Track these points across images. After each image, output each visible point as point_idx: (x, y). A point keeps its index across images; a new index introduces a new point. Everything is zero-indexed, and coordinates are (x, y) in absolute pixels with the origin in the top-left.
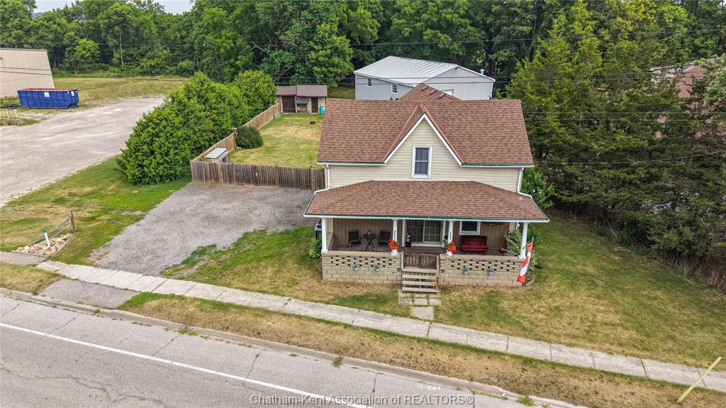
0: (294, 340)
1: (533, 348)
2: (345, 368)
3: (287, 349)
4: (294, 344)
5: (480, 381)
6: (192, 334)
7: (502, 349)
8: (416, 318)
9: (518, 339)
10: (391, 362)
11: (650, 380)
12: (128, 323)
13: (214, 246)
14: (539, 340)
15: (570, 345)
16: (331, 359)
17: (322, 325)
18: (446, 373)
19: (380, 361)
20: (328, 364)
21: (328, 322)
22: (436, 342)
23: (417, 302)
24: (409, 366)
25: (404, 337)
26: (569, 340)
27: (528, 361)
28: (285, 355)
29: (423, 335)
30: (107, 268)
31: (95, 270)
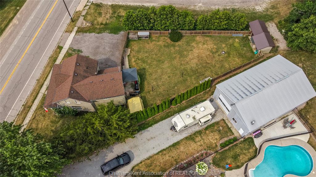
7: (34, 104)
9: (36, 107)
30: (73, 38)
31: (73, 37)
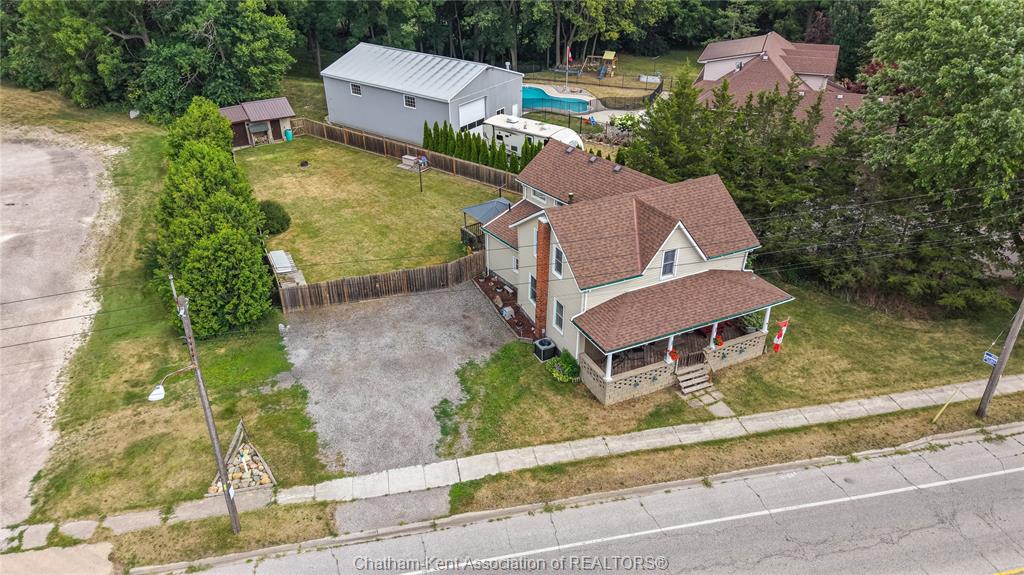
0: (657, 478)
1: (822, 414)
2: (717, 485)
3: (657, 489)
4: (660, 481)
5: (817, 456)
6: (560, 508)
7: (805, 422)
8: (723, 418)
9: (807, 408)
10: (747, 466)
11: (907, 411)
12: (484, 525)
13: (445, 401)
14: (820, 403)
15: (841, 400)
16: (699, 482)
17: (662, 454)
18: (791, 459)
19: (738, 469)
20: (702, 488)
21: (664, 450)
22: (758, 435)
23: (706, 402)
24: (761, 465)
25: (732, 439)
26: (837, 397)
27: (831, 426)
28: (660, 494)
29: (743, 433)
30: (368, 472)
31: (358, 480)
